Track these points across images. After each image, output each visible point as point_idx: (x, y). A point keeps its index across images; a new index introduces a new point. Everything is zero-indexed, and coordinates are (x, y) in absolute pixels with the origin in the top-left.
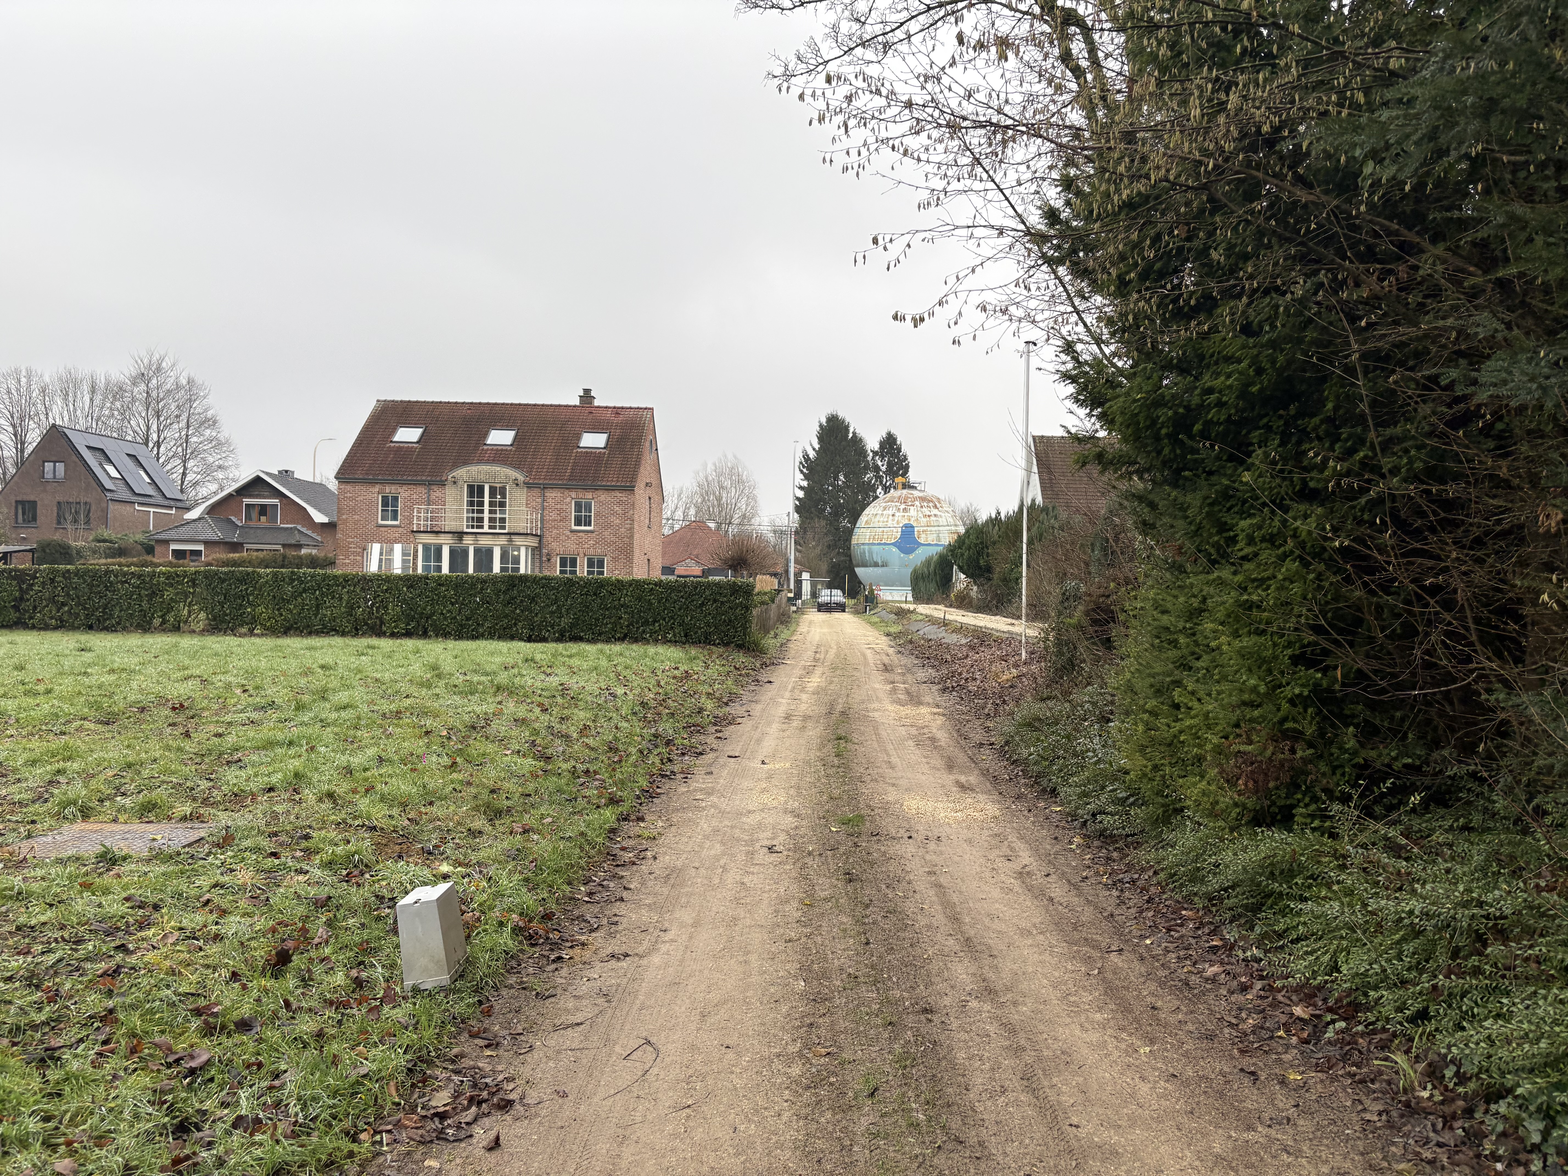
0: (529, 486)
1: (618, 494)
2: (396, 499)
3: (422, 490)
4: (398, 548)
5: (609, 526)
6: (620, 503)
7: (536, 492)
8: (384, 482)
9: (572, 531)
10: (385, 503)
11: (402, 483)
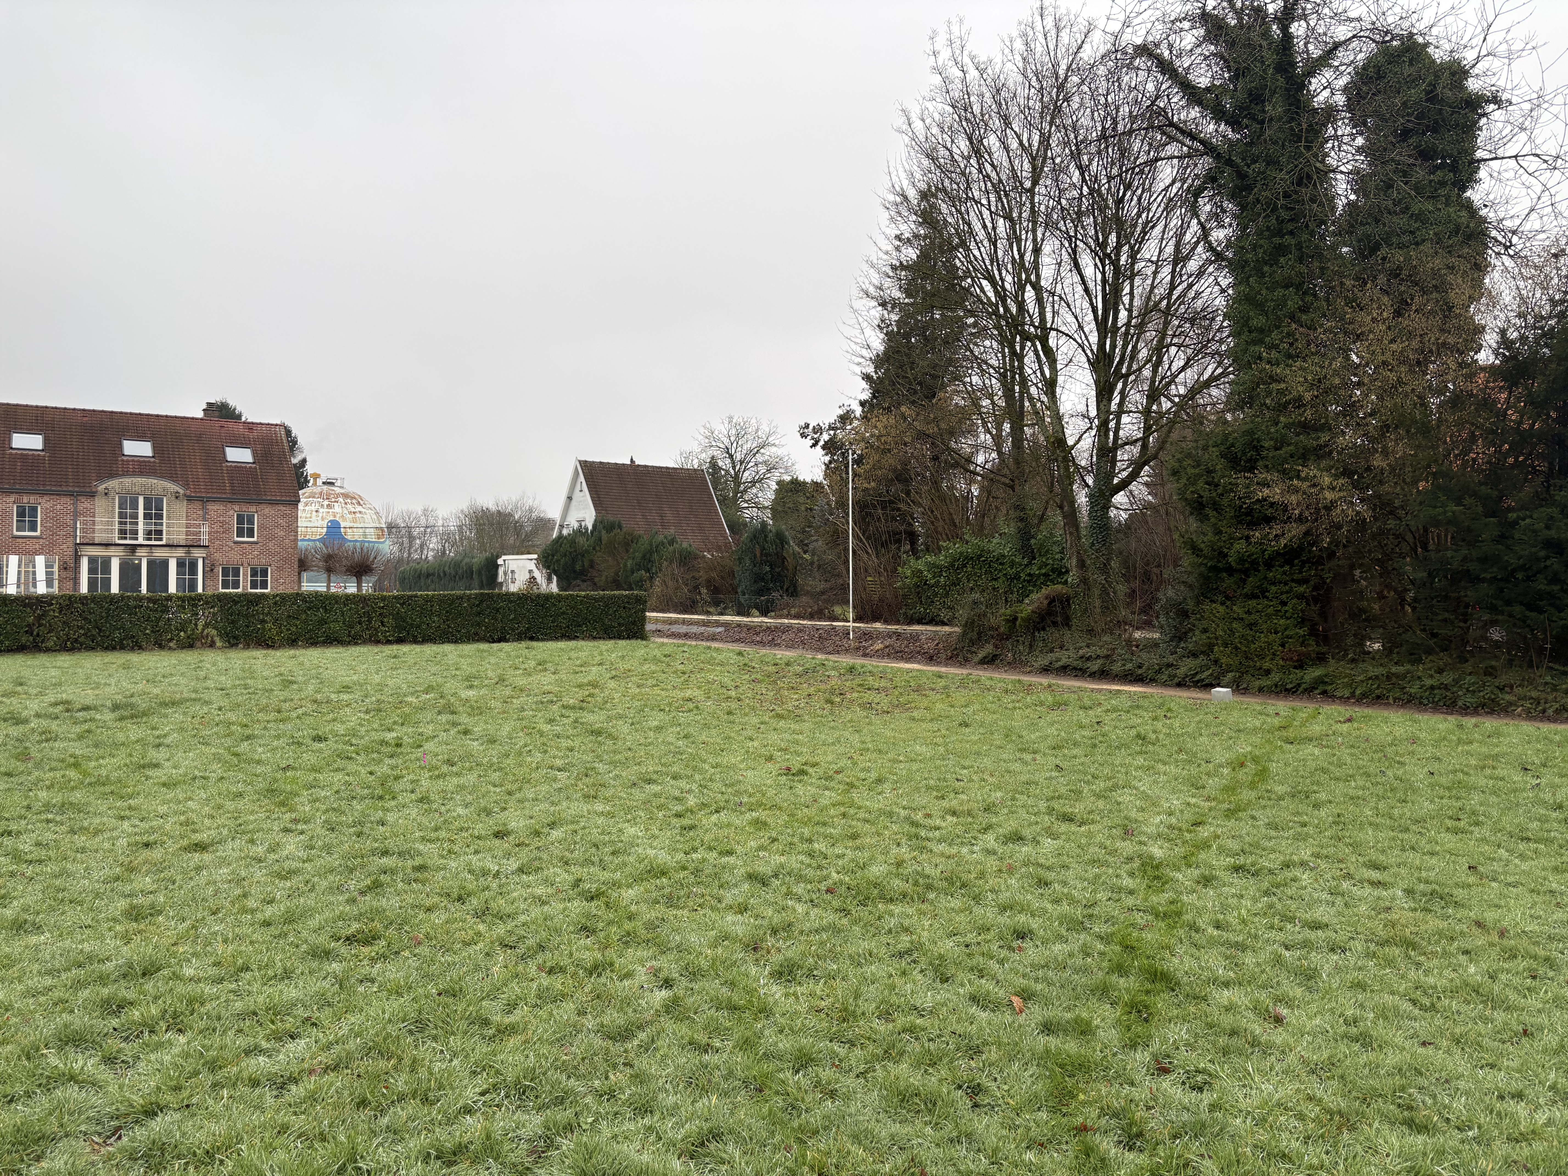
0: (190, 499)
1: (282, 508)
2: (34, 510)
3: (68, 500)
4: (40, 560)
5: (273, 537)
6: (284, 516)
7: (197, 505)
8: (19, 492)
9: (236, 543)
10: (21, 514)
11: (42, 494)
